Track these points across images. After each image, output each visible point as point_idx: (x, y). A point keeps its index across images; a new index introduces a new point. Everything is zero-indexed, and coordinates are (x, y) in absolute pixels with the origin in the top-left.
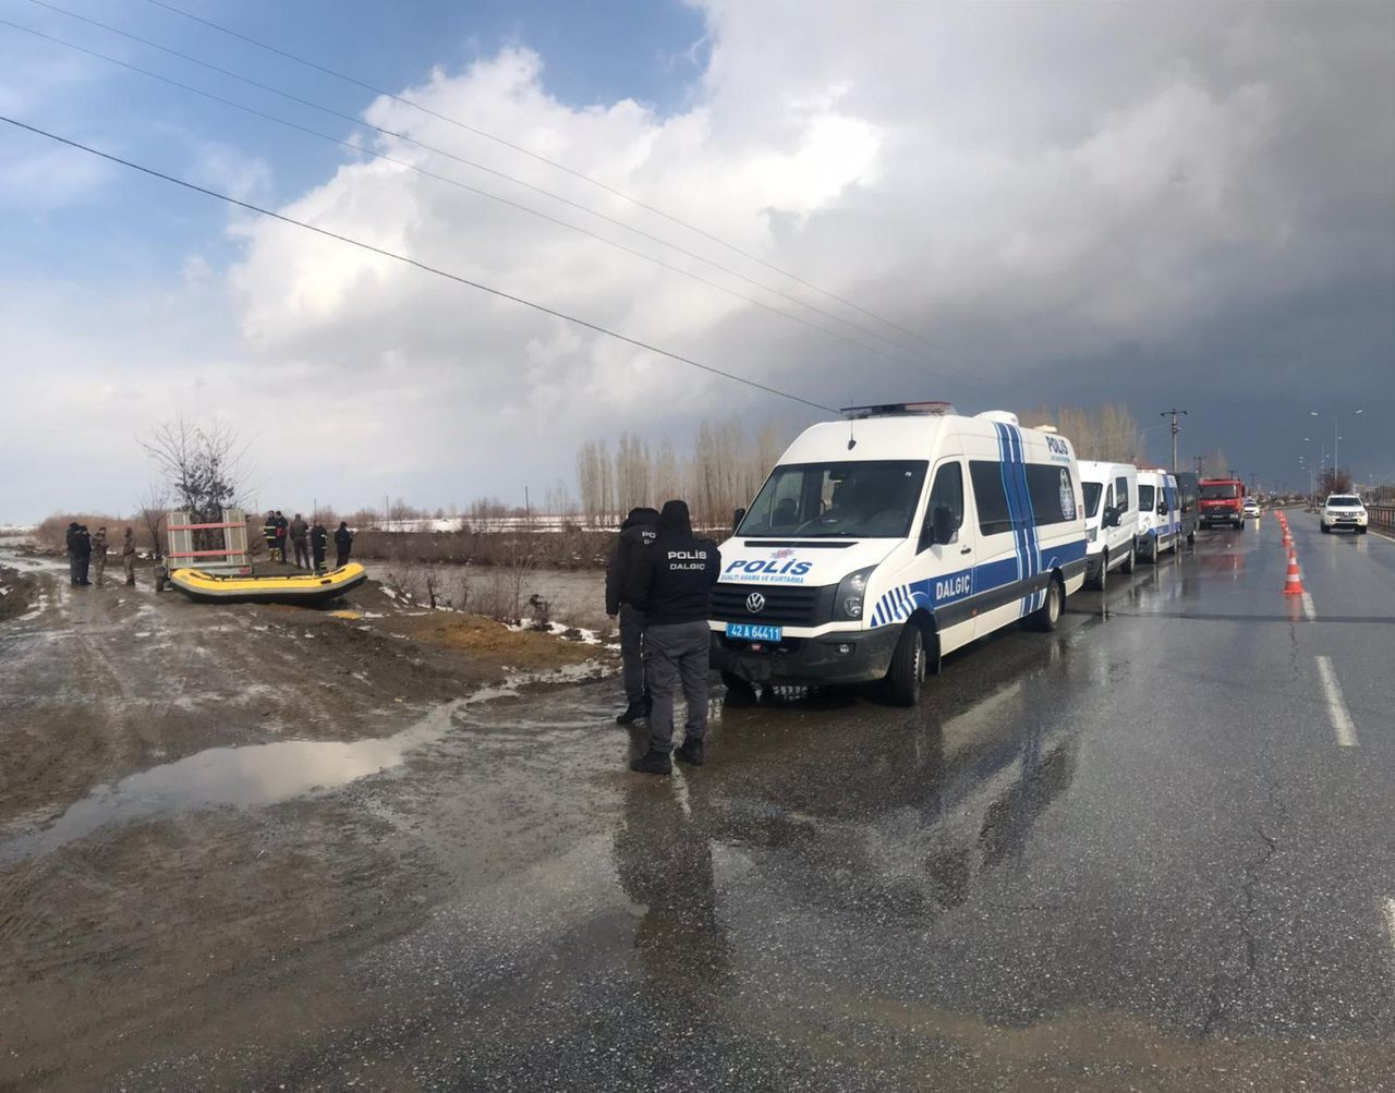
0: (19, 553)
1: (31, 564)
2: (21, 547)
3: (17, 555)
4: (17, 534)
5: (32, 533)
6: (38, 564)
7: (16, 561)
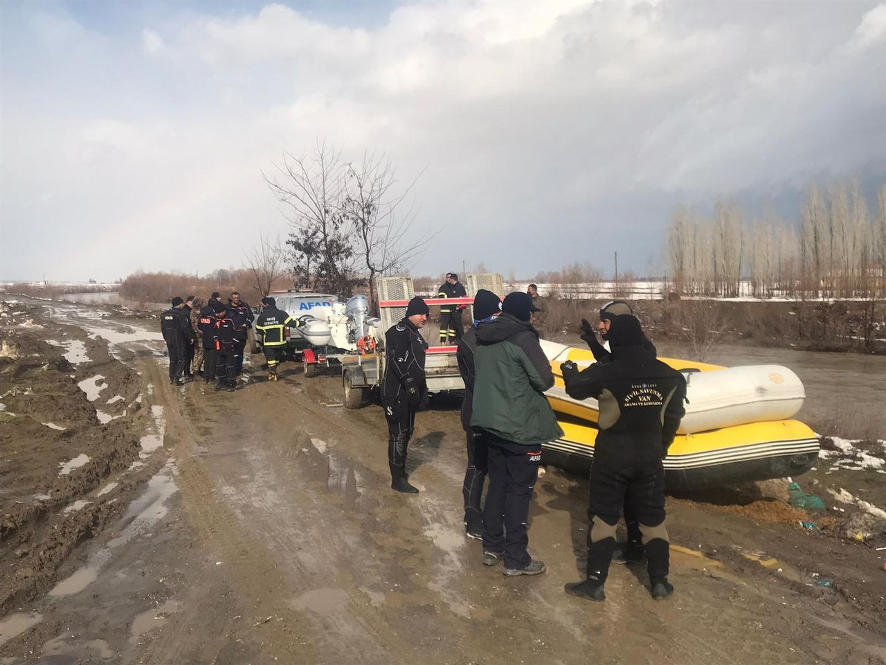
0: (107, 314)
1: (121, 330)
2: (107, 307)
3: (103, 317)
4: (101, 290)
5: (114, 290)
6: (130, 331)
7: (104, 326)
